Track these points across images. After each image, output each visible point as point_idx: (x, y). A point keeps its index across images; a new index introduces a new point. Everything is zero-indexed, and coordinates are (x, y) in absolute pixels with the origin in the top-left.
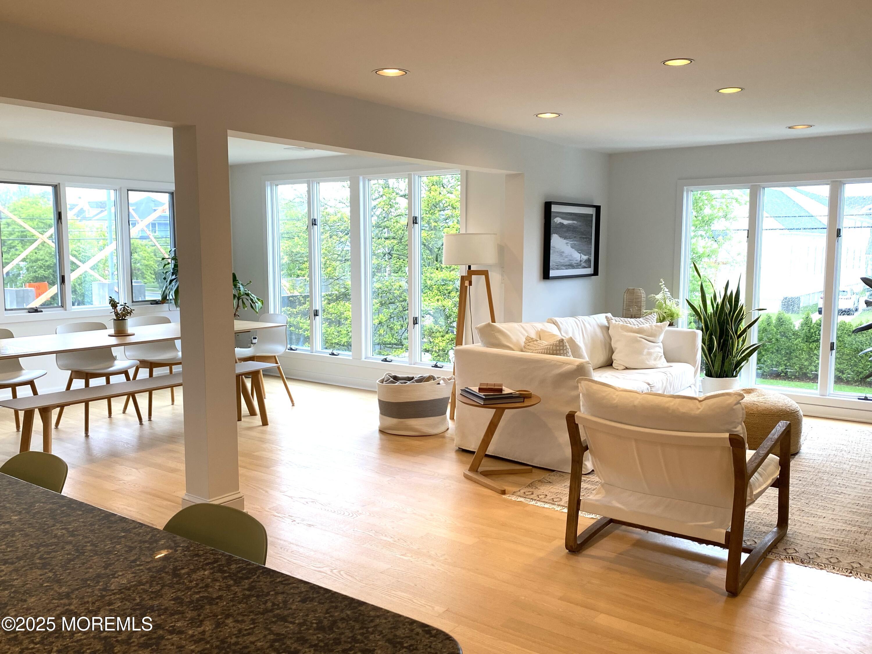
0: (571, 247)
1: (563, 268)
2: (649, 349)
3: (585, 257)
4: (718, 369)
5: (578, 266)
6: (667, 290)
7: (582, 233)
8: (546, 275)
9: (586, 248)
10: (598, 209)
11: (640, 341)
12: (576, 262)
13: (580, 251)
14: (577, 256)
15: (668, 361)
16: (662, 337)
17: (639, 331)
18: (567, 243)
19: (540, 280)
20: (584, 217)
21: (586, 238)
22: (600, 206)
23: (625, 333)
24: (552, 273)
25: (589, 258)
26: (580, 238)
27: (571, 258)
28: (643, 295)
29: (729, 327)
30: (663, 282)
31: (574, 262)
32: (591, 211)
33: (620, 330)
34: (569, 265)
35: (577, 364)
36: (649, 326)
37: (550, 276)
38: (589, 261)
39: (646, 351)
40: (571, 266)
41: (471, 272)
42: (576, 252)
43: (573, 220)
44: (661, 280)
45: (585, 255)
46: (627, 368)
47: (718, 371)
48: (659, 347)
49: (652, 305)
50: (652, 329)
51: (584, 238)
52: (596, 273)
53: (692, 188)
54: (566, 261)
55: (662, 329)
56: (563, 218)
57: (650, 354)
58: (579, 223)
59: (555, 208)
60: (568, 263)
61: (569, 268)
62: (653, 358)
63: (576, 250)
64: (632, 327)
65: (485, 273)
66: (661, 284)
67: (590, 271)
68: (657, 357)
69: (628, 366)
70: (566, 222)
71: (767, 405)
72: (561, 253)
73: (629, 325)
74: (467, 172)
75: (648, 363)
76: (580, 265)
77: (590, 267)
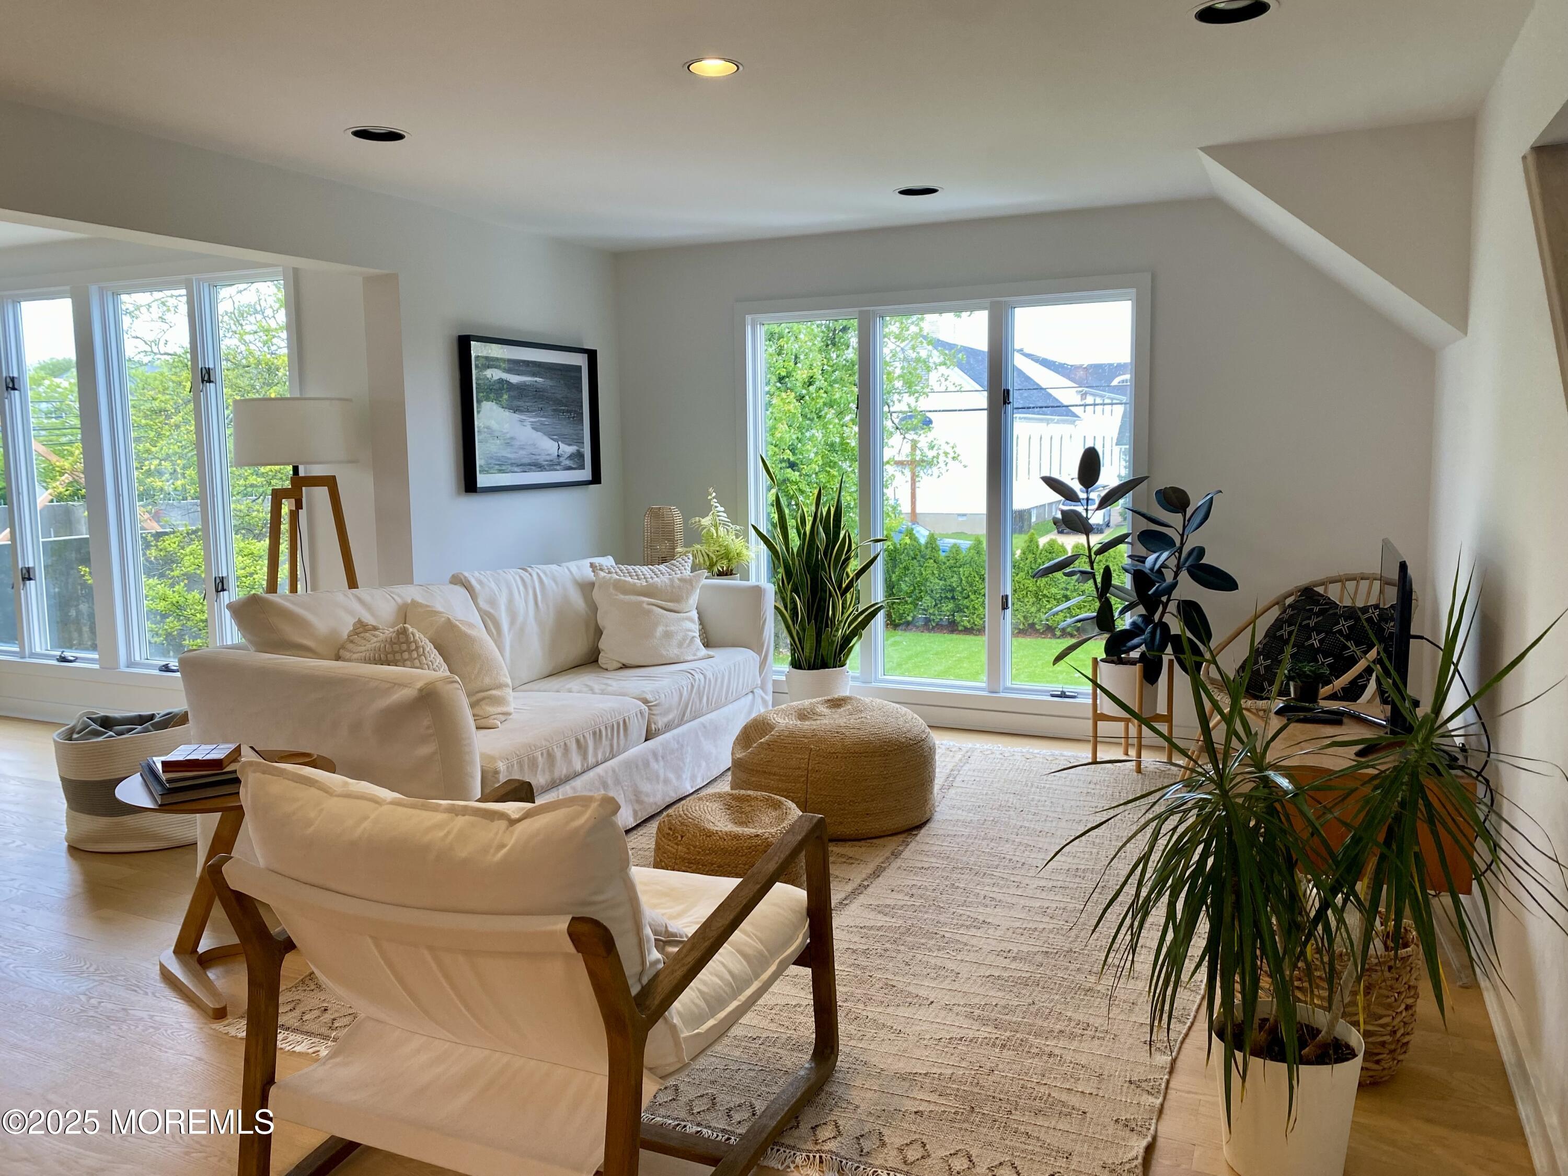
0: (533, 428)
1: (516, 469)
2: (667, 626)
3: (569, 449)
4: (810, 653)
5: (554, 465)
6: (722, 509)
7: (558, 402)
8: (469, 484)
9: (572, 431)
10: (592, 356)
11: (649, 612)
12: (548, 458)
14: (548, 447)
15: (707, 645)
16: (694, 600)
17: (649, 592)
18: (521, 421)
19: (459, 493)
20: (560, 370)
21: (568, 411)
22: (595, 351)
23: (622, 597)
24: (483, 480)
25: (578, 451)
26: (554, 410)
27: (534, 451)
28: (678, 519)
29: (826, 576)
30: (714, 494)
31: (541, 459)
32: (580, 360)
33: (611, 590)
34: (530, 465)
35: (419, 685)
36: (667, 581)
37: (478, 486)
38: (579, 455)
39: (660, 630)
40: (538, 466)
41: (299, 482)
42: (546, 438)
43: (533, 375)
44: (711, 490)
45: (570, 445)
46: (625, 667)
47: (810, 657)
48: (692, 620)
49: (694, 536)
50: (672, 586)
51: (560, 411)
52: (596, 478)
53: (760, 317)
54: (523, 456)
55: (692, 585)
56: (509, 371)
57: (668, 635)
58: (549, 383)
59: (477, 349)
61: (530, 470)
62: (675, 642)
63: (545, 434)
64: (635, 584)
65: (330, 482)
66: (709, 497)
67: (585, 474)
68: (684, 640)
69: (625, 661)
70: (514, 379)
71: (861, 732)
73: (629, 579)
74: (296, 271)
75: (664, 653)
76: (559, 464)
77: (582, 467)
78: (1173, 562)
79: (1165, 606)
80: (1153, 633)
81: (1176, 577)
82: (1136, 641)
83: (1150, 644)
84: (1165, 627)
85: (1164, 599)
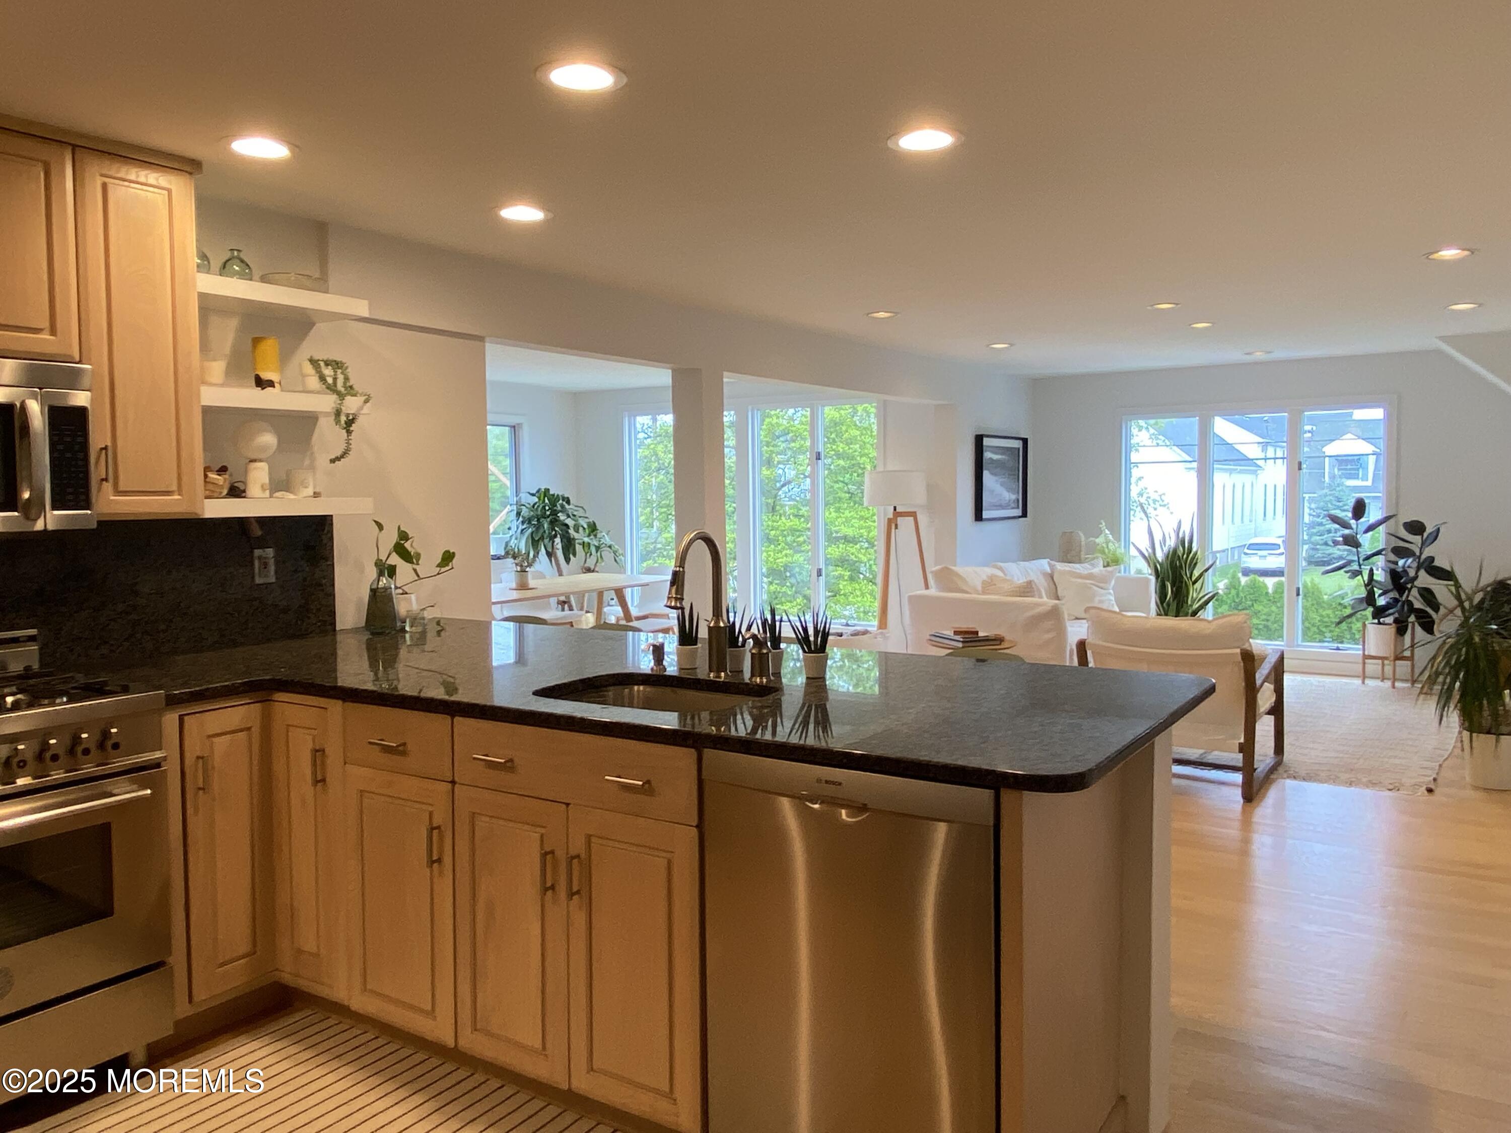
0: (1001, 485)
1: (995, 508)
2: (1099, 598)
3: (1013, 497)
5: (1007, 506)
6: (1109, 533)
7: (1011, 470)
8: (978, 516)
9: (1015, 486)
10: (1025, 441)
11: (1090, 587)
13: (1009, 490)
14: (1006, 495)
16: (1112, 583)
17: (1087, 577)
18: (997, 481)
19: (974, 521)
20: (1013, 451)
21: (1015, 475)
22: (1027, 439)
24: (986, 514)
25: (1017, 498)
26: (1009, 475)
27: (1000, 498)
28: (1083, 539)
29: (1183, 573)
30: (1104, 524)
31: (1003, 502)
32: (1018, 444)
33: (1065, 576)
36: (1095, 572)
37: (983, 517)
38: (1017, 500)
40: (1001, 507)
41: (897, 514)
42: (1005, 491)
43: (1002, 454)
44: (1100, 520)
45: (1014, 494)
49: (1093, 549)
50: (1100, 575)
52: (1024, 514)
54: (998, 500)
55: (1110, 575)
56: (993, 453)
57: (1101, 602)
58: (1008, 459)
59: (986, 442)
60: (997, 504)
61: (999, 509)
63: (1005, 488)
64: (1079, 573)
65: (913, 514)
66: (1101, 526)
67: (1018, 512)
70: (996, 457)
72: (992, 491)
73: (1073, 570)
74: (885, 402)
76: (1009, 505)
77: (1018, 508)
78: (1415, 565)
79: (1410, 590)
80: (1403, 606)
81: (1416, 573)
82: (1391, 611)
83: (1401, 612)
84: (1410, 604)
85: (1409, 586)
